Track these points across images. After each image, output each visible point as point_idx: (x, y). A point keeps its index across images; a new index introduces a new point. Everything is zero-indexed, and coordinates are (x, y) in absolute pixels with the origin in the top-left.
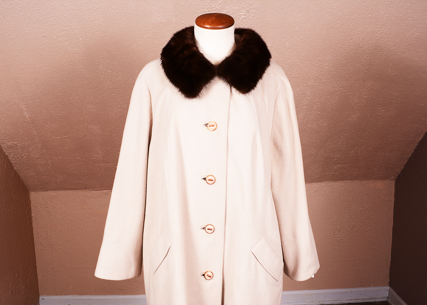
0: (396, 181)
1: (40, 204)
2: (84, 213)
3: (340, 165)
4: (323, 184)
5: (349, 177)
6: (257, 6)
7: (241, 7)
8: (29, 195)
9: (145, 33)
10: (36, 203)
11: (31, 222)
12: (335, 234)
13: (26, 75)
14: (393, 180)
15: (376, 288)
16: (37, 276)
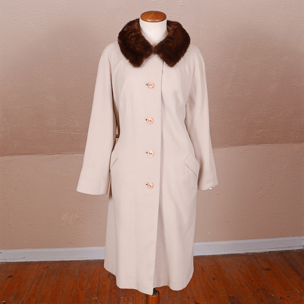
2: (38, 175)
3: (262, 130)
4: (247, 147)
5: (270, 141)
9: (100, 17)
12: (258, 191)
15: (293, 238)
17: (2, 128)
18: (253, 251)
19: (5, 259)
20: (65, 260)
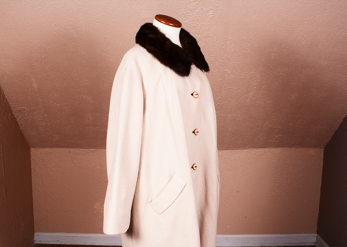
0: (325, 149)
1: (39, 158)
2: (74, 167)
3: (281, 134)
4: (267, 150)
5: (287, 145)
6: (222, 8)
7: (210, 9)
8: (30, 150)
9: (134, 26)
10: (35, 157)
11: (30, 172)
12: (275, 190)
13: (38, 54)
14: (322, 148)
15: (306, 235)
16: (33, 216)
17: (43, 123)
18: (268, 245)
19: (40, 241)
20: (95, 245)
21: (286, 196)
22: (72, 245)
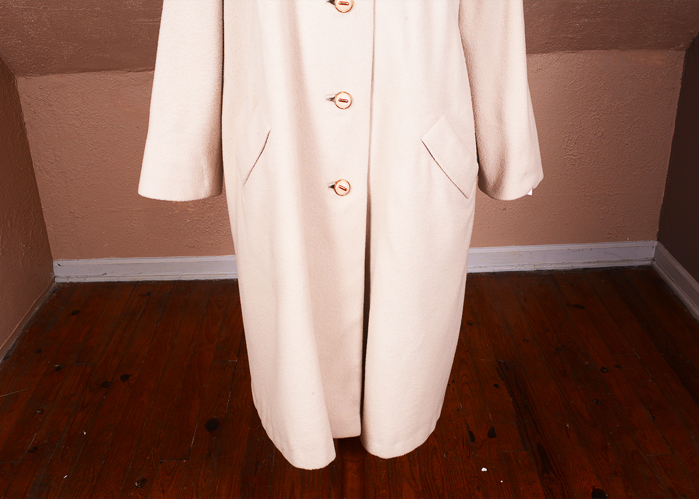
0: (689, 51)
1: (37, 99)
2: (118, 114)
3: (587, 18)
4: (553, 57)
5: (601, 44)
8: (14, 82)
10: (28, 97)
11: (24, 132)
12: (569, 148)
14: (681, 50)
15: (633, 244)
16: (45, 227)
19: (68, 277)
20: (184, 279)
21: (594, 162)
22: (135, 282)
